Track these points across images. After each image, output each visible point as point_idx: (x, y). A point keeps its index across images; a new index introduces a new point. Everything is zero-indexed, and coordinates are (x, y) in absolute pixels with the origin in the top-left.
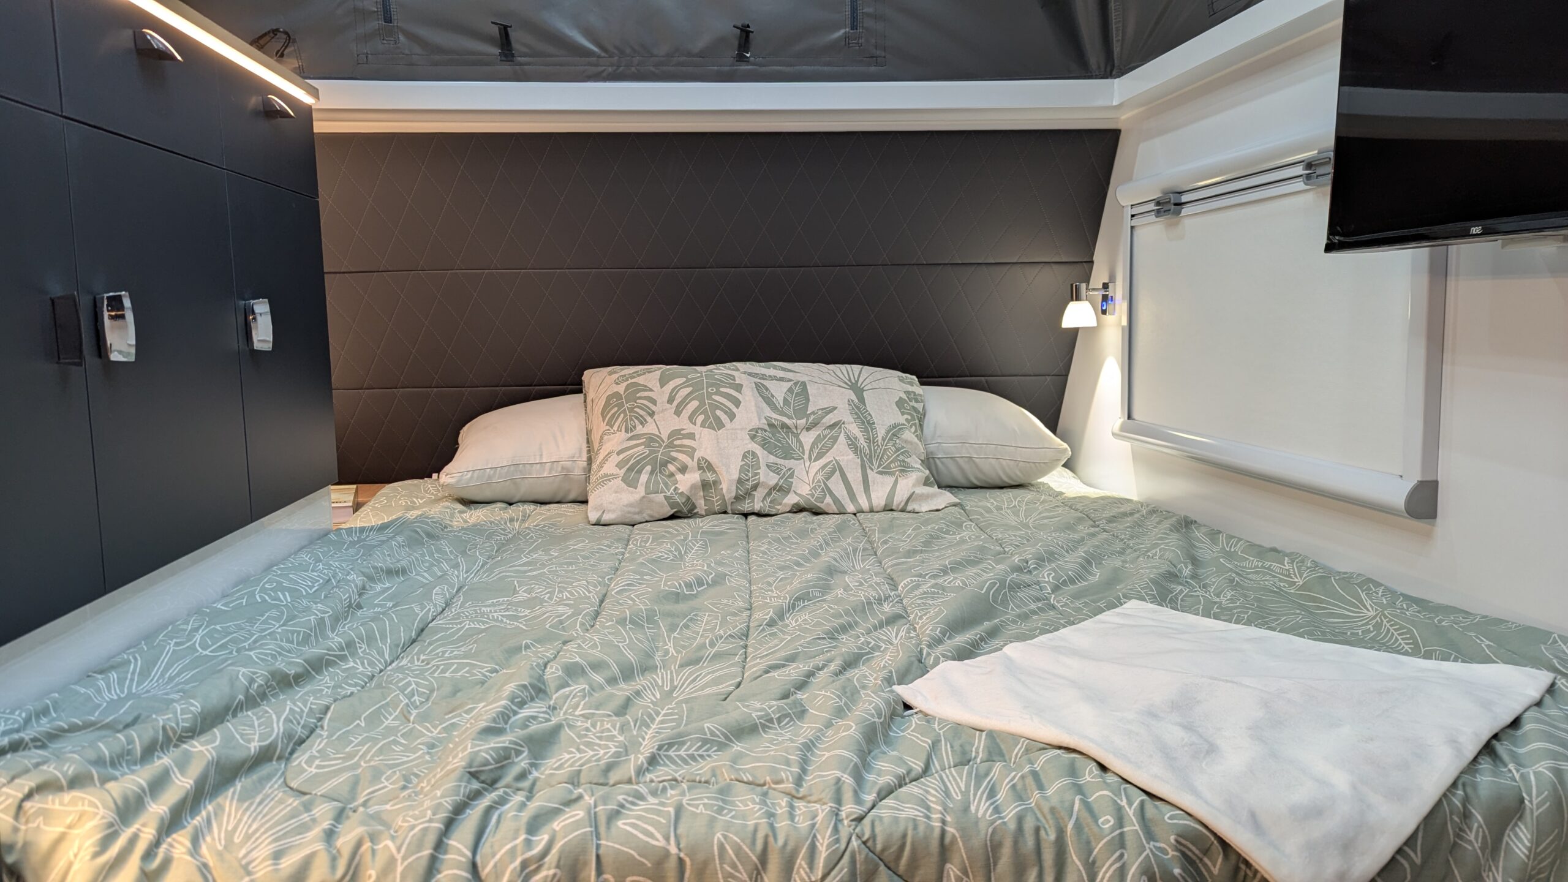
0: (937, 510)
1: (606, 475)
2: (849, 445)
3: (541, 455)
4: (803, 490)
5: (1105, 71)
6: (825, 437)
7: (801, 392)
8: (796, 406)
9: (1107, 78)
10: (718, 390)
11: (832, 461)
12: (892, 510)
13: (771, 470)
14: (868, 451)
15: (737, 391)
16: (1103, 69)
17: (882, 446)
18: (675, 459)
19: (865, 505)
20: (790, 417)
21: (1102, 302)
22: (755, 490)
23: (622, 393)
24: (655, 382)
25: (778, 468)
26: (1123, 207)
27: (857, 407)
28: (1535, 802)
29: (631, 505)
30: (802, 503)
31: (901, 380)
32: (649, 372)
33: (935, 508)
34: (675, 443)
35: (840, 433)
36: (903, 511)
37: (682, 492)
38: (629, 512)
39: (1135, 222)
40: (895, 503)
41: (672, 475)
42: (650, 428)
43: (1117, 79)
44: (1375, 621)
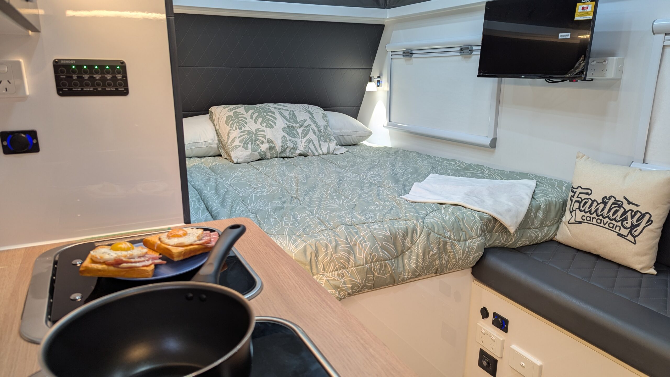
0: (342, 153)
1: (236, 146)
2: (313, 133)
3: (201, 139)
4: (301, 149)
5: (384, 6)
6: (305, 130)
7: (292, 114)
8: (294, 119)
9: (385, 8)
10: (267, 114)
11: (309, 138)
12: (329, 154)
13: (291, 142)
14: (319, 135)
15: (274, 114)
16: (384, 5)
17: (323, 133)
18: (259, 139)
19: (321, 153)
20: (293, 124)
21: (377, 83)
22: (286, 149)
23: (232, 116)
24: (243, 111)
25: (293, 141)
26: (388, 52)
27: (312, 119)
28: (543, 206)
29: (247, 156)
30: (302, 153)
31: (320, 110)
32: (240, 107)
33: (341, 153)
34: (258, 133)
35: (310, 129)
36: (332, 154)
37: (263, 151)
38: (247, 159)
39: (392, 57)
40: (330, 152)
41: (258, 145)
42: (247, 128)
43: (388, 9)
44: (488, 174)
